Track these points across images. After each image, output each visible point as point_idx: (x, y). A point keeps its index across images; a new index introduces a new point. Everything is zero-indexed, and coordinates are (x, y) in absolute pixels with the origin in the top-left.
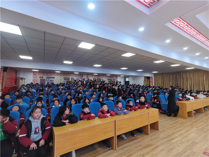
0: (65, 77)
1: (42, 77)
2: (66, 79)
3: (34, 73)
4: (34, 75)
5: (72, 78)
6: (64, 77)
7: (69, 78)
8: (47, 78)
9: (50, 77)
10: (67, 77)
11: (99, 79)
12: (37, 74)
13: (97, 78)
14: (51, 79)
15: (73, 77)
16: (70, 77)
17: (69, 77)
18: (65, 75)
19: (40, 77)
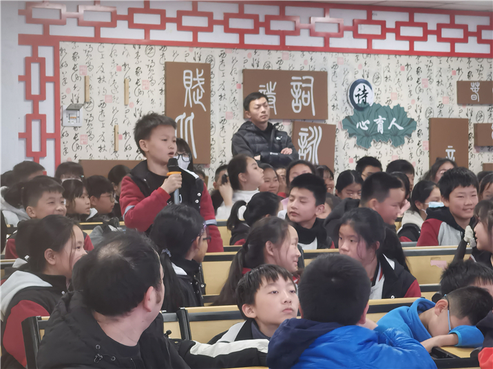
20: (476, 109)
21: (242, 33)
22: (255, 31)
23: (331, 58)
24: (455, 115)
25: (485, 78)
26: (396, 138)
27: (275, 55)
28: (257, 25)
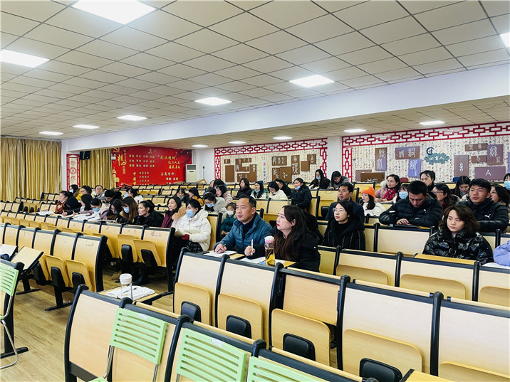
0: (276, 154)
1: (229, 161)
2: (277, 160)
3: (215, 152)
4: (216, 156)
5: (292, 157)
6: (272, 155)
7: (285, 157)
8: (237, 160)
9: (242, 159)
10: (281, 154)
11: (406, 149)
12: (221, 154)
13: (396, 146)
14: (244, 165)
15: (296, 153)
16: (289, 155)
17: (285, 154)
18: (276, 150)
19: (225, 163)
20: (473, 152)
21: (395, 140)
22: (399, 139)
23: (421, 143)
24: (464, 154)
25: (476, 143)
26: (442, 162)
27: (405, 144)
28: (400, 137)
